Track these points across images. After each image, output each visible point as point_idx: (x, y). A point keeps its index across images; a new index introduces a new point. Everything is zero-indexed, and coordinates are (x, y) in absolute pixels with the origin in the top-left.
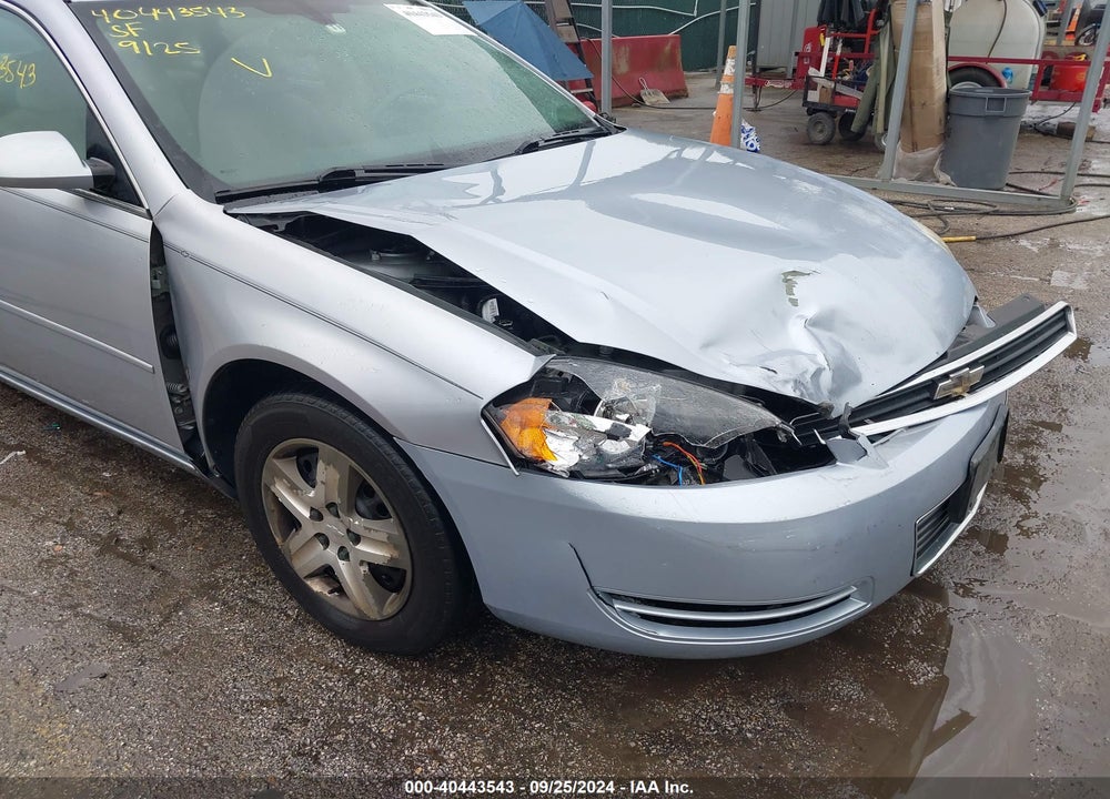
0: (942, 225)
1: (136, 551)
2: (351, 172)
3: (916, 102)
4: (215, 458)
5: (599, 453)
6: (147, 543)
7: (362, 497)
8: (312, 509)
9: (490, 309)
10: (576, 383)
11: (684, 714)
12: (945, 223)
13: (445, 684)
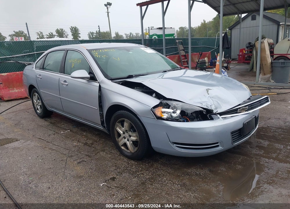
0: (269, 91)
1: (90, 145)
2: (132, 76)
3: (263, 64)
4: (107, 125)
5: (171, 116)
6: (92, 144)
7: (132, 129)
8: (123, 132)
9: (154, 95)
10: (167, 104)
11: (189, 171)
12: (270, 91)
13: (145, 165)
